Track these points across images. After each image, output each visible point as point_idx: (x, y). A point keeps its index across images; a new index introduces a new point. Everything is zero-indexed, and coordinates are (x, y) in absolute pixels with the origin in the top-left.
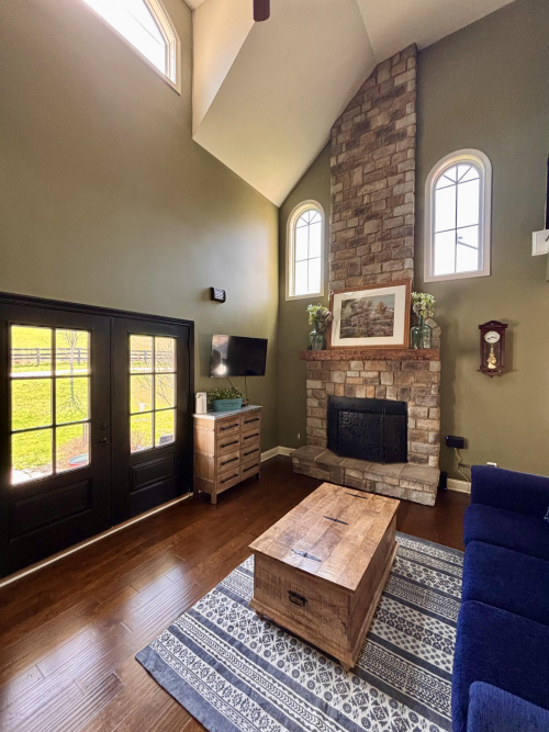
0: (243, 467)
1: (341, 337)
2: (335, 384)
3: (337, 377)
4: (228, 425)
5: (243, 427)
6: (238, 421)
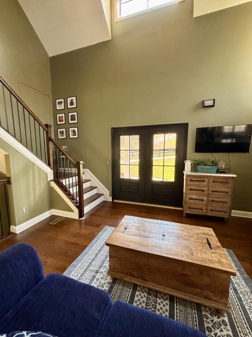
4: (197, 179)
5: (211, 183)
6: (206, 180)
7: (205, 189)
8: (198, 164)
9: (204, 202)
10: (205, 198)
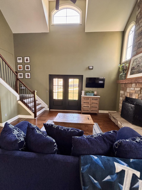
0: (91, 110)
1: (130, 75)
2: (127, 92)
3: (128, 90)
4: (86, 98)
5: (92, 100)
6: (90, 98)
7: (89, 102)
8: (87, 92)
9: (89, 108)
10: (89, 106)
